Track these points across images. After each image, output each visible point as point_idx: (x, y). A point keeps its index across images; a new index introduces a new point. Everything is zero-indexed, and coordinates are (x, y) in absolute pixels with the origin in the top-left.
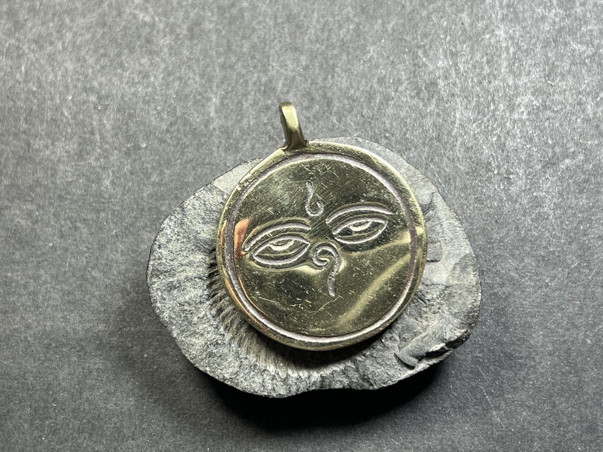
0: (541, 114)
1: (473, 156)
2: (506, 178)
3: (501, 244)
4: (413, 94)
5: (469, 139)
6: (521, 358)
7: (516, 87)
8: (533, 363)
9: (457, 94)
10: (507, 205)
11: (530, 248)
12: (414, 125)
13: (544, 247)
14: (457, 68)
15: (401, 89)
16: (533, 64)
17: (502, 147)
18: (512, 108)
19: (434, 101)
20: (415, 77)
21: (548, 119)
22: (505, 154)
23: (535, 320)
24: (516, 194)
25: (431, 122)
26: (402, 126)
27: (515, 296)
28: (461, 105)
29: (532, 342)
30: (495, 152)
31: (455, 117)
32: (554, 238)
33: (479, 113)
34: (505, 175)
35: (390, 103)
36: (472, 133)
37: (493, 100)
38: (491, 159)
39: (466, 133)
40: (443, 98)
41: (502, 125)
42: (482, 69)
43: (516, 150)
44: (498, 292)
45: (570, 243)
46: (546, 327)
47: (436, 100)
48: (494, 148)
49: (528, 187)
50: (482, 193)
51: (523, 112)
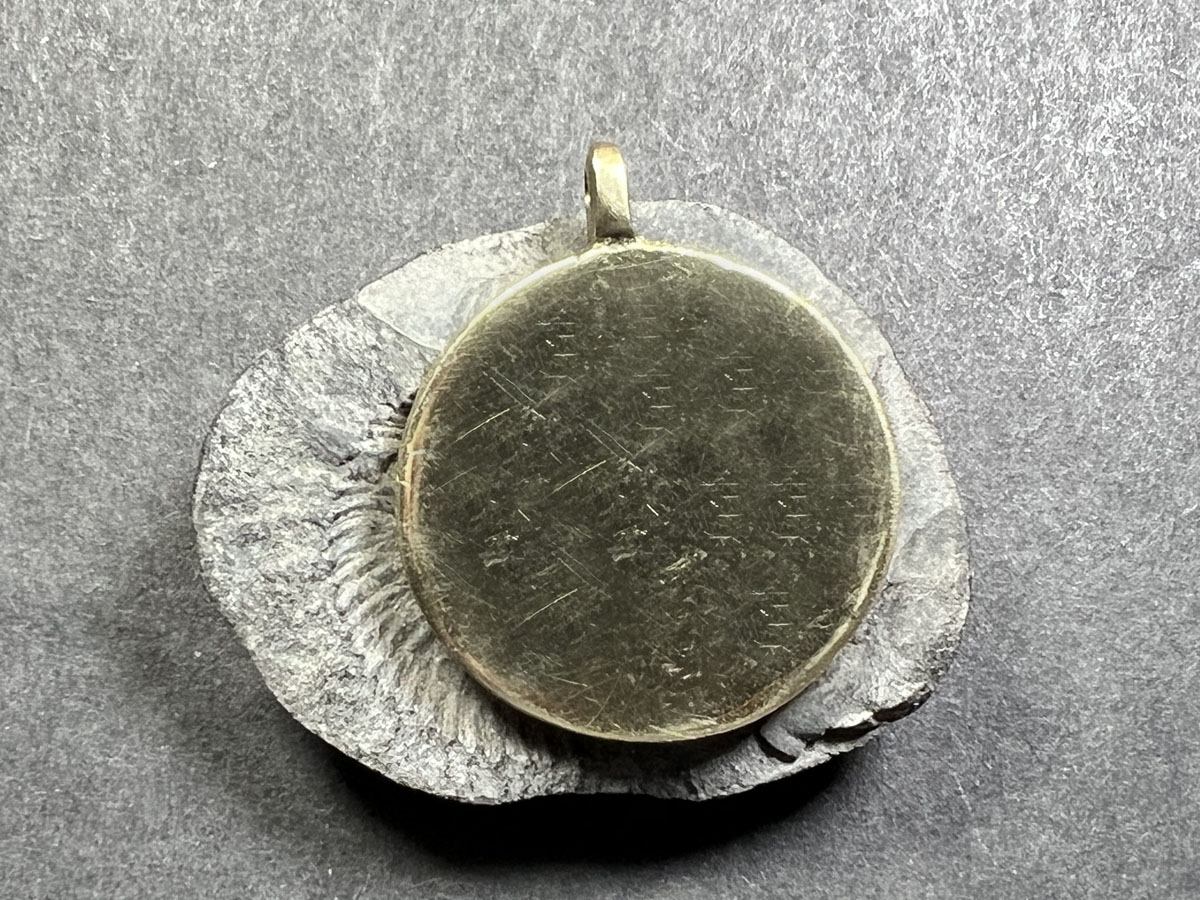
0: (1148, 146)
1: (982, 239)
2: (1051, 294)
3: (1028, 450)
4: (852, 78)
5: (975, 197)
6: (1048, 713)
7: (1095, 77)
8: (1073, 727)
9: (956, 87)
10: (1049, 359)
11: (1094, 463)
12: (848, 153)
13: (1125, 464)
14: (960, 21)
15: (825, 63)
16: (1140, 23)
17: (1051, 221)
18: (1079, 128)
19: (899, 100)
20: (859, 37)
21: (1163, 160)
22: (1056, 237)
23: (1088, 630)
24: (1072, 334)
25: (890, 149)
26: (821, 154)
27: (1049, 572)
28: (963, 113)
29: (1076, 680)
30: (1032, 232)
31: (945, 140)
32: (1149, 443)
33: (1002, 134)
34: (1052, 289)
35: (795, 96)
36: (983, 183)
37: (1038, 106)
38: (1023, 247)
39: (969, 181)
40: (921, 92)
41: (1055, 169)
42: (1018, 28)
43: (1082, 230)
44: (1010, 561)
45: (1185, 458)
46: (1111, 647)
47: (905, 96)
48: (1031, 223)
49: (1102, 319)
50: (993, 327)
51: (1105, 139)
